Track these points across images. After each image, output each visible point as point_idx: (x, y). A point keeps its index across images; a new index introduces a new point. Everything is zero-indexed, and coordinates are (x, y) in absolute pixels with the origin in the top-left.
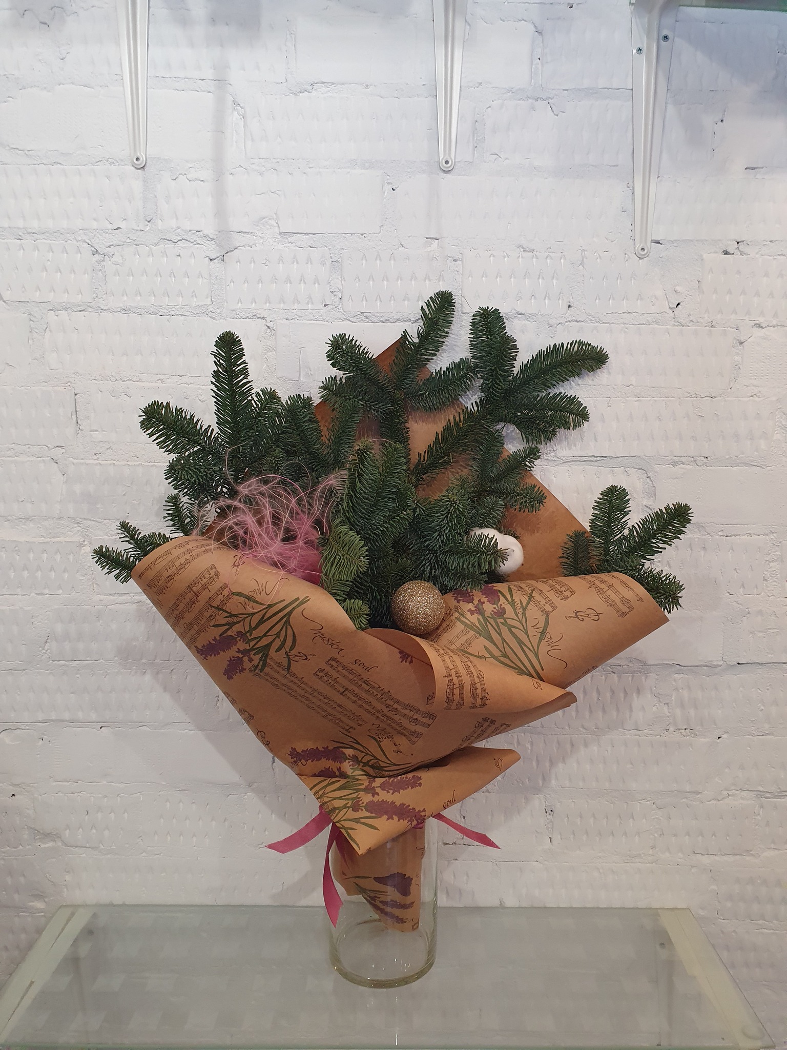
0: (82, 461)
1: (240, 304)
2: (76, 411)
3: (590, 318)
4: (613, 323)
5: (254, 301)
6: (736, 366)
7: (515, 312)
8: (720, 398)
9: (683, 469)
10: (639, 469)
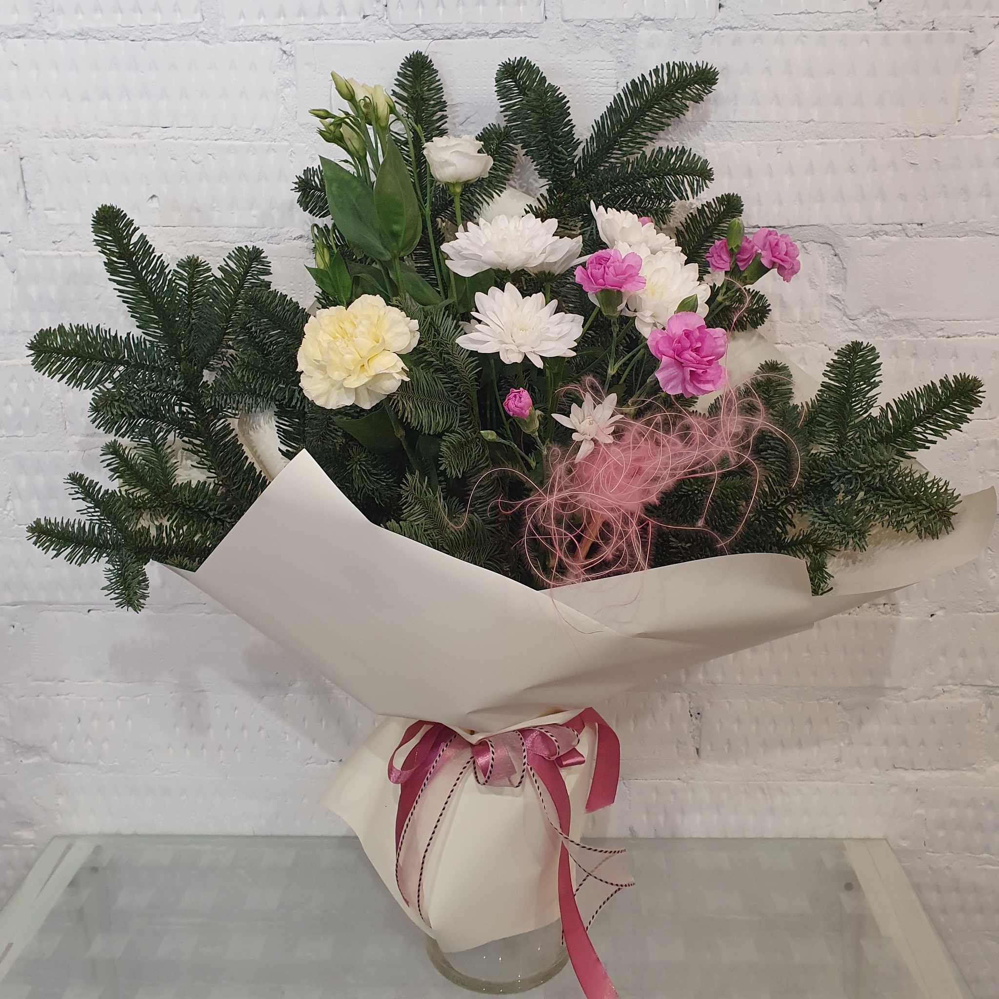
0: (37, 253)
1: (242, 20)
2: (24, 183)
3: (751, 22)
4: (784, 30)
5: (261, 14)
6: (968, 87)
7: (640, 16)
8: (943, 137)
9: (886, 241)
10: (823, 243)
